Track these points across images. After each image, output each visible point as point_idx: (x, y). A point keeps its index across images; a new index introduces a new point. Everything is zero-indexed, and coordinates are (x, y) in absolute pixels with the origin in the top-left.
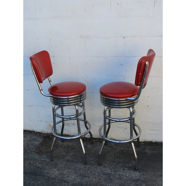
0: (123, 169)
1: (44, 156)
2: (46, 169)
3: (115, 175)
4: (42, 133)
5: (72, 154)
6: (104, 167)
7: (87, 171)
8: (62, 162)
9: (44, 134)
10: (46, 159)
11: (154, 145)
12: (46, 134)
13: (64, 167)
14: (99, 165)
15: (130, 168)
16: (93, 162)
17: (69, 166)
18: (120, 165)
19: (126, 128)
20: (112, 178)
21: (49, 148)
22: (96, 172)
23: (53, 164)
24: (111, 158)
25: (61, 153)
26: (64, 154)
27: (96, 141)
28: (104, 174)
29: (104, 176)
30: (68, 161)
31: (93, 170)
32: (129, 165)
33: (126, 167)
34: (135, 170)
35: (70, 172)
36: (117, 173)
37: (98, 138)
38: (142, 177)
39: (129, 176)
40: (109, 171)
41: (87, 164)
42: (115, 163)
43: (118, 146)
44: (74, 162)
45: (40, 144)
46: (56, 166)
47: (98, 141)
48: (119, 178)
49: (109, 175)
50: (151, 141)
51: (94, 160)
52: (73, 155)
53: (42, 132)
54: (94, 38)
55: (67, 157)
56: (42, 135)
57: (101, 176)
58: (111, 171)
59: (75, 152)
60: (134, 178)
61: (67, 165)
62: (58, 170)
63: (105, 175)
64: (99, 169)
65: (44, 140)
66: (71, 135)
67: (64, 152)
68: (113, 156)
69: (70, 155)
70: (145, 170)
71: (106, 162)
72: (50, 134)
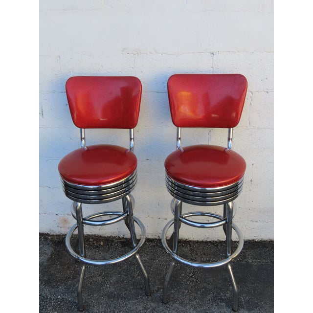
0: (218, 305)
1: (60, 287)
4: (49, 235)
5: (114, 278)
6: (181, 303)
8: (98, 299)
9: (53, 235)
10: (66, 297)
11: (259, 247)
15: (229, 303)
18: (209, 297)
21: (68, 268)
24: (191, 282)
25: (94, 279)
26: (99, 279)
27: (154, 246)
30: (110, 296)
32: (227, 295)
33: (222, 300)
37: (158, 238)
42: (199, 292)
43: (196, 254)
44: (121, 298)
45: (48, 260)
47: (158, 245)
50: (253, 240)
52: (118, 282)
53: (49, 233)
54: (151, 53)
55: (107, 288)
56: (49, 238)
59: (120, 273)
61: (109, 306)
65: (55, 249)
66: (106, 236)
67: (100, 275)
68: (192, 277)
69: (111, 281)
70: (257, 303)
71: (183, 292)
72: (64, 235)
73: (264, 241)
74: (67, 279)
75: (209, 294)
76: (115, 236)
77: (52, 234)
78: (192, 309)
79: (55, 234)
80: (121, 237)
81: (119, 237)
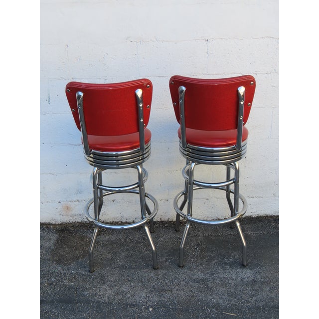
0: (223, 267)
1: (72, 265)
2: (86, 289)
3: (214, 279)
4: (50, 224)
5: (123, 255)
6: (189, 269)
7: (164, 281)
8: (110, 271)
9: (55, 225)
10: (80, 271)
12: (58, 224)
13: (119, 280)
14: (179, 266)
15: (232, 265)
16: (167, 263)
17: (128, 276)
18: (214, 262)
19: (208, 199)
20: (210, 285)
21: (76, 249)
22: (179, 279)
23: (96, 278)
24: (196, 252)
25: (103, 256)
26: (109, 256)
27: (157, 227)
28: (194, 281)
29: (196, 285)
30: (122, 268)
31: (173, 277)
32: (230, 260)
33: (226, 264)
34: (243, 266)
35: (134, 287)
36: (215, 275)
37: (160, 220)
38: (259, 277)
39: (237, 279)
40: (200, 275)
41: (158, 268)
42: (205, 260)
43: (198, 231)
44: (132, 269)
45: (55, 244)
46: (103, 280)
48: (222, 285)
49: (204, 281)
50: (250, 216)
51: (167, 260)
52: (127, 257)
53: (51, 222)
54: (153, 41)
55: (117, 262)
56: (52, 227)
57: (191, 285)
58: (205, 275)
59: (128, 250)
60: (246, 279)
61: (122, 275)
62: (110, 287)
63: (197, 282)
64: (183, 274)
65: (60, 236)
67: (108, 253)
68: (196, 249)
69: (121, 257)
70: (258, 263)
71: (190, 261)
72: (66, 223)
73: (261, 217)
74: (77, 258)
75: (214, 260)
76: (118, 221)
77: (54, 223)
78: (199, 272)
80: (123, 222)
81: (122, 222)
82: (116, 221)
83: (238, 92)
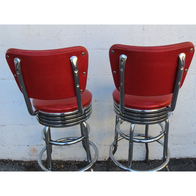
4: (22, 162)
9: (25, 162)
11: (179, 163)
12: (28, 162)
37: (104, 160)
50: (175, 158)
53: (22, 160)
56: (23, 164)
66: (65, 160)
72: (34, 161)
73: (183, 159)
76: (72, 160)
77: (25, 160)
79: (27, 161)
80: (77, 161)
81: (75, 161)
82: (71, 160)
83: (179, 58)
